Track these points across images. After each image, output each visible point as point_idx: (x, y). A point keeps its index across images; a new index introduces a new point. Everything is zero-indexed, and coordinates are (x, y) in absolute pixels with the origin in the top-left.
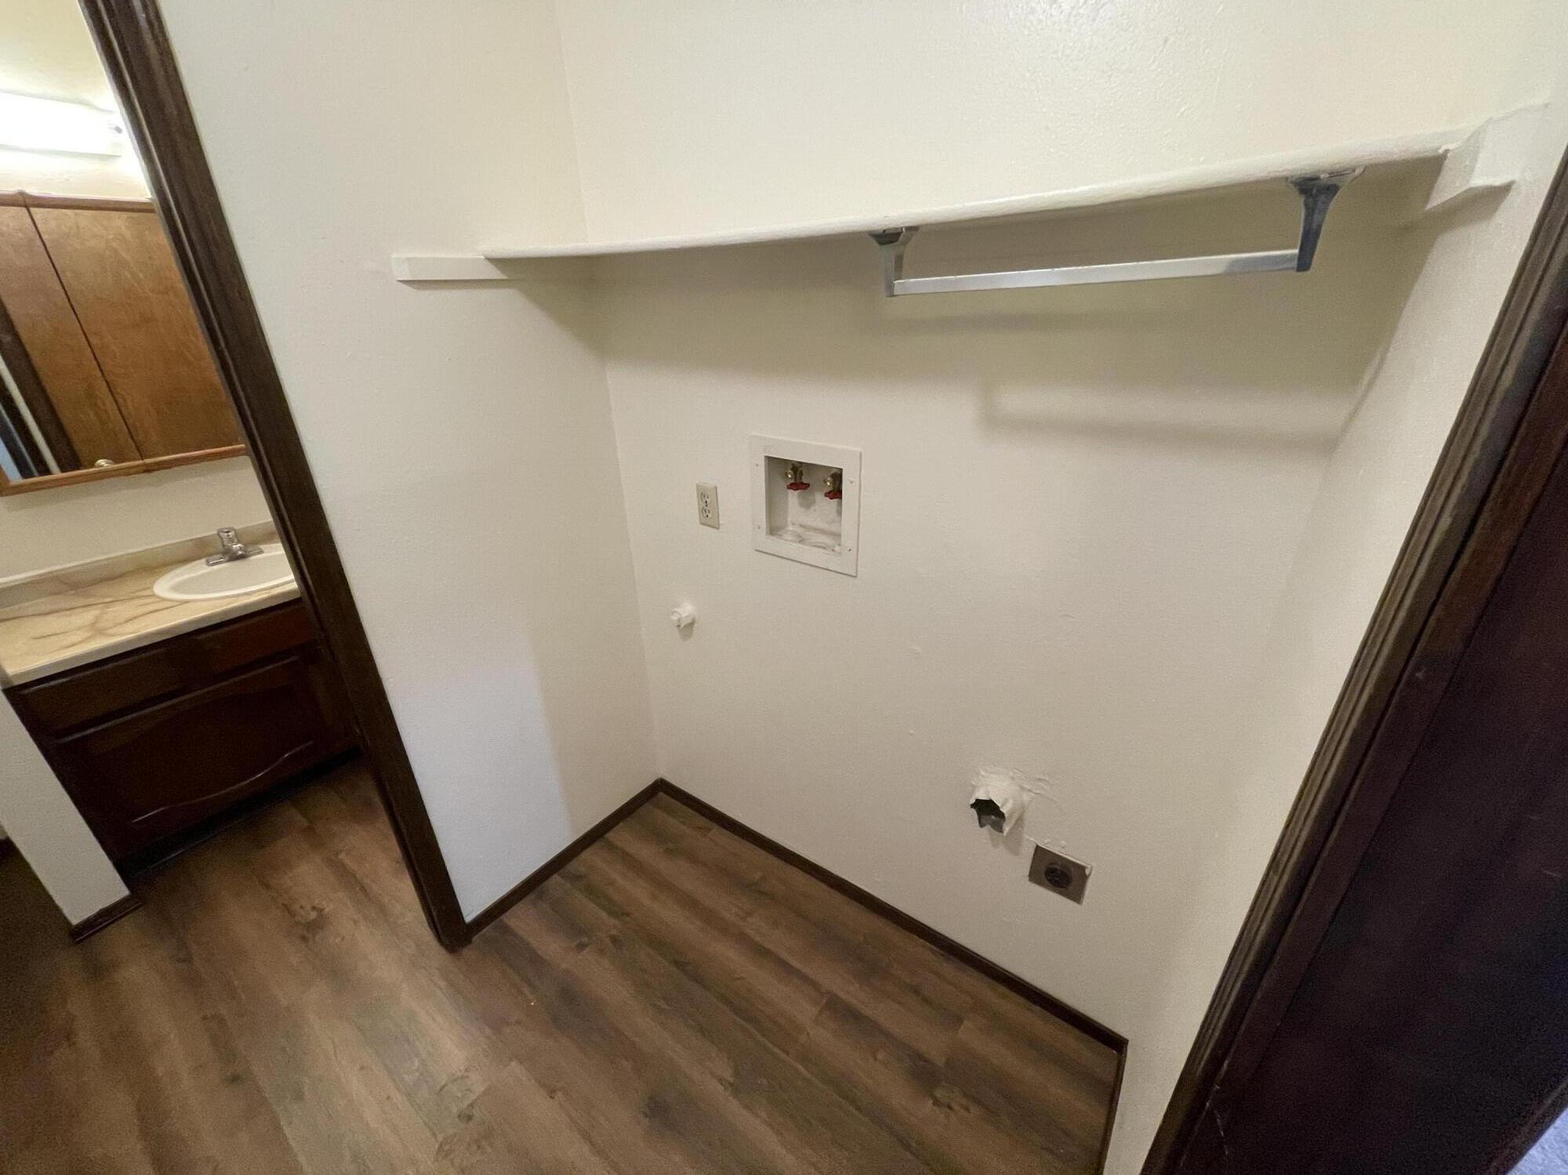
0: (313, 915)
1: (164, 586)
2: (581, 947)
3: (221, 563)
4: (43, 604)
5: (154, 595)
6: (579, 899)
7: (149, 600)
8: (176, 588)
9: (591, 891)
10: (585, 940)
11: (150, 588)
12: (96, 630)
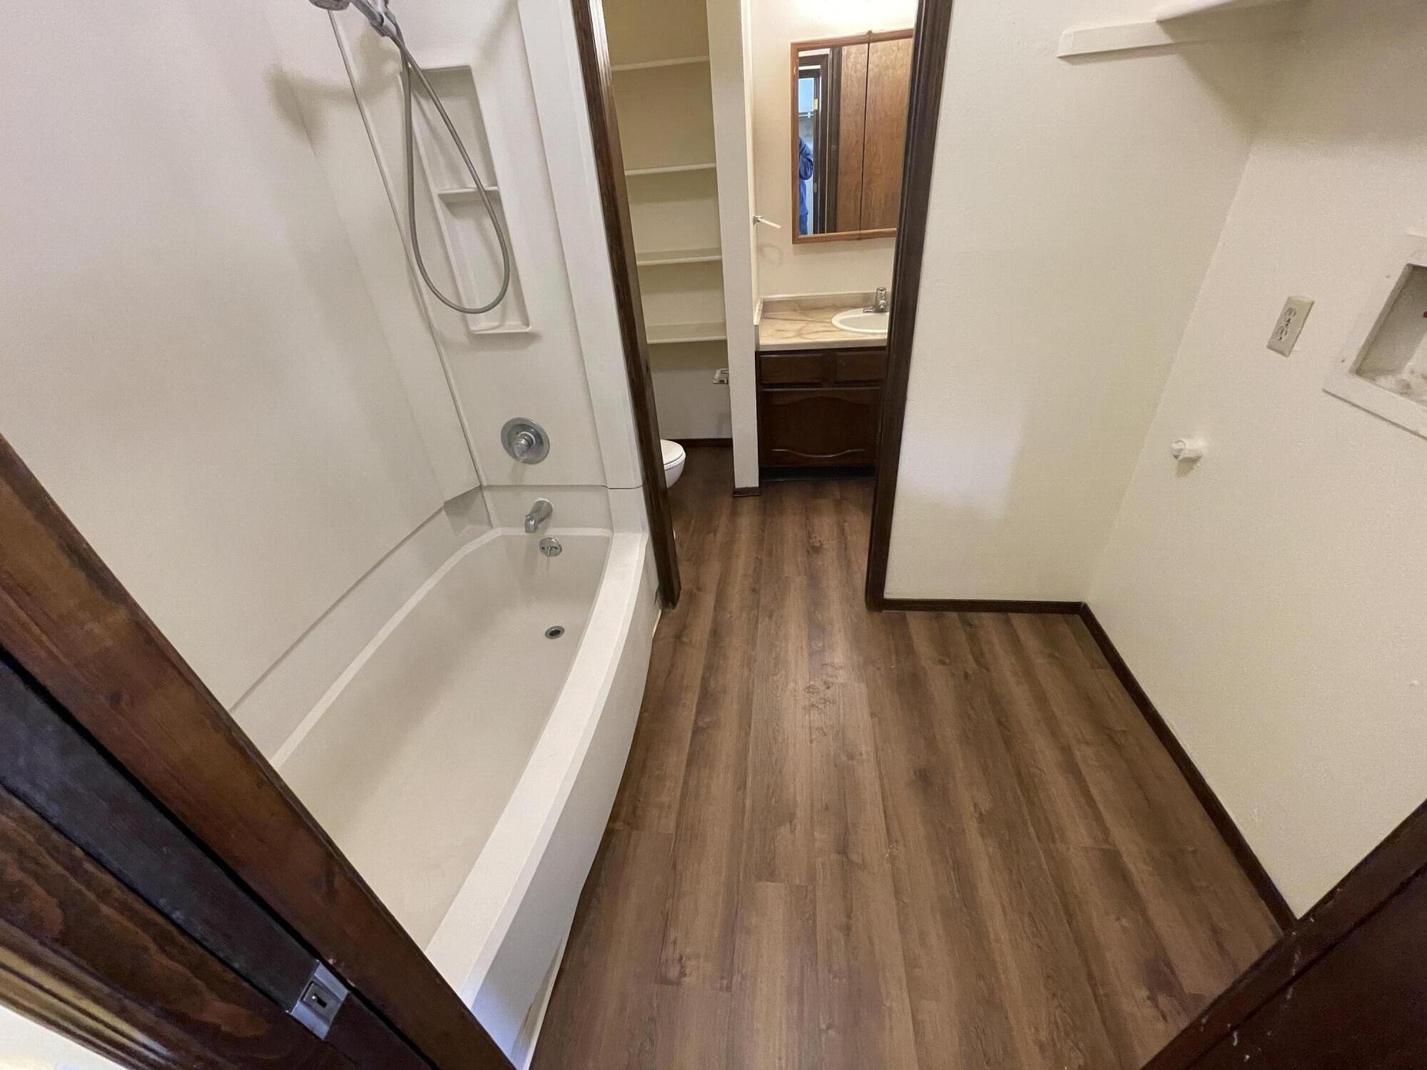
0: (818, 545)
1: (837, 319)
2: (942, 662)
3: (870, 312)
4: (787, 314)
5: (831, 323)
6: (960, 636)
7: (828, 325)
8: (842, 322)
9: (973, 638)
10: (947, 661)
11: (831, 318)
12: (799, 333)
